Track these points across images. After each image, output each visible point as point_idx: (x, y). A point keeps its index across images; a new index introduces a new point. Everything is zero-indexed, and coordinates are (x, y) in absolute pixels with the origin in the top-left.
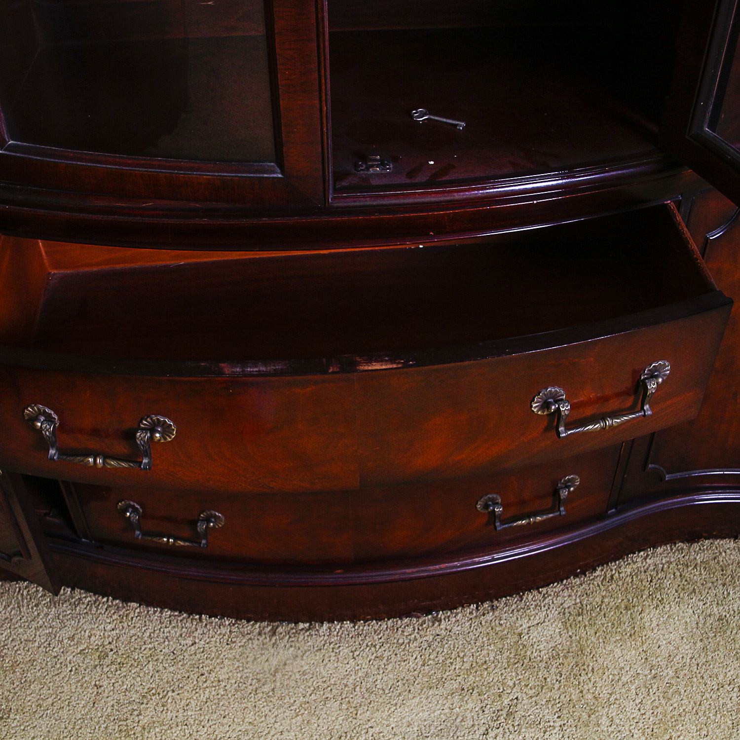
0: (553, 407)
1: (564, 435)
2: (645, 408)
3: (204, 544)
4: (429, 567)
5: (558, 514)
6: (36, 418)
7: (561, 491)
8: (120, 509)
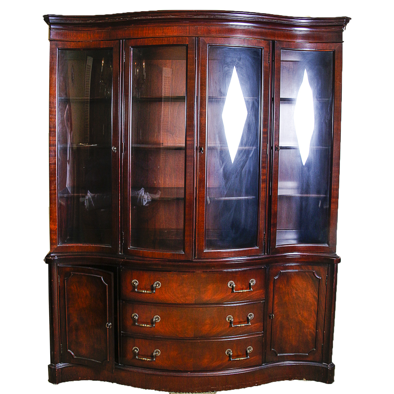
0: (232, 285)
3: (154, 360)
4: (213, 373)
5: (247, 358)
6: (134, 282)
7: (248, 351)
8: (133, 350)
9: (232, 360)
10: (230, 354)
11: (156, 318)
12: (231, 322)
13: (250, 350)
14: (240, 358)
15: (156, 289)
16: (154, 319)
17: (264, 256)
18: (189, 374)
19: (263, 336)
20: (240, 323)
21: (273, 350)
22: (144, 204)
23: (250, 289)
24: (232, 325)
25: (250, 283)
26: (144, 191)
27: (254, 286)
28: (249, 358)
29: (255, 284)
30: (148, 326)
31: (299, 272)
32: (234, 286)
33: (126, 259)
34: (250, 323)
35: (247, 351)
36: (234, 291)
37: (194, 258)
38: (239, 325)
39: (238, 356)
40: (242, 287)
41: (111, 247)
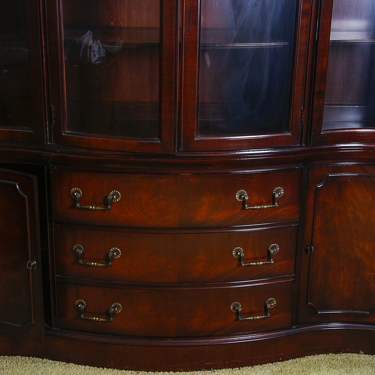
0: (243, 197)
1: (247, 208)
2: (276, 204)
3: (112, 320)
4: (210, 340)
5: (267, 316)
6: (75, 192)
7: (268, 305)
8: (76, 304)
9: (240, 320)
10: (238, 309)
11: (114, 252)
12: (240, 259)
13: (272, 303)
14: (254, 316)
15: (112, 203)
16: (110, 253)
17: (299, 149)
18: (170, 342)
19: (294, 281)
20: (256, 259)
21: (310, 305)
22: (93, 61)
23: (273, 204)
24: (242, 263)
25: (274, 194)
26: (91, 37)
27: (280, 199)
28: (270, 317)
29: (282, 195)
30: (101, 265)
31: (361, 176)
32: (247, 198)
33: (59, 153)
34: (272, 260)
35: (266, 306)
36: (245, 207)
37: (178, 150)
38: (254, 263)
39: (251, 314)
40: (260, 201)
41: (32, 132)
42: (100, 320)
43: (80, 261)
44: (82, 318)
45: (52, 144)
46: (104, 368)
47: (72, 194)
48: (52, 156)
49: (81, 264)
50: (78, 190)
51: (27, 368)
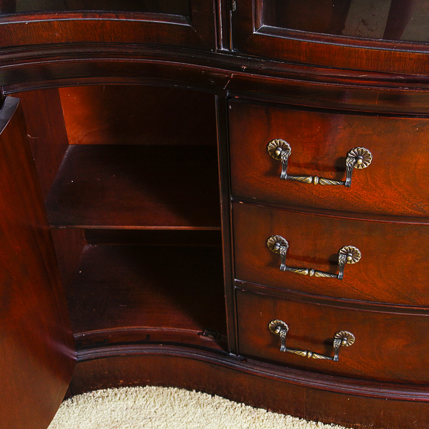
3: (336, 359)
6: (277, 148)
8: (271, 327)
16: (340, 256)
30: (322, 275)
33: (246, 71)
41: (188, 25)
42: (314, 358)
43: (282, 265)
44: (283, 352)
45: (230, 50)
46: (317, 423)
47: (270, 151)
48: (232, 77)
49: (284, 271)
50: (284, 143)
51: (190, 419)
